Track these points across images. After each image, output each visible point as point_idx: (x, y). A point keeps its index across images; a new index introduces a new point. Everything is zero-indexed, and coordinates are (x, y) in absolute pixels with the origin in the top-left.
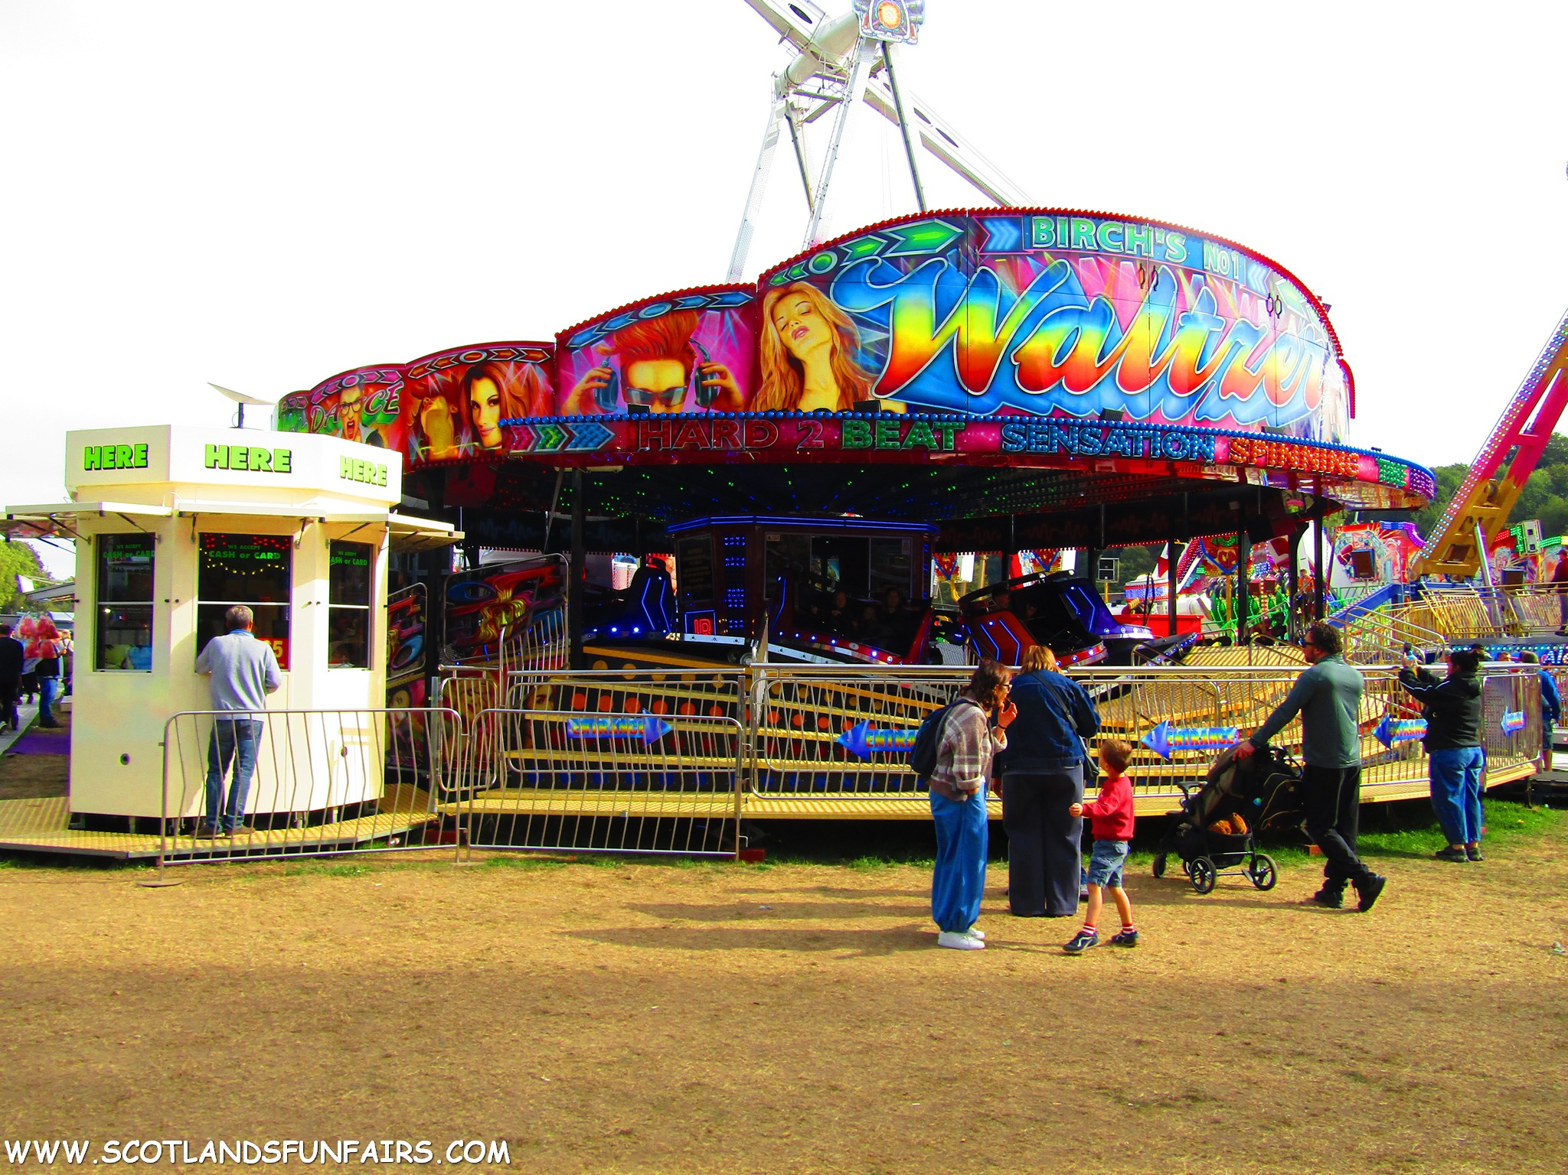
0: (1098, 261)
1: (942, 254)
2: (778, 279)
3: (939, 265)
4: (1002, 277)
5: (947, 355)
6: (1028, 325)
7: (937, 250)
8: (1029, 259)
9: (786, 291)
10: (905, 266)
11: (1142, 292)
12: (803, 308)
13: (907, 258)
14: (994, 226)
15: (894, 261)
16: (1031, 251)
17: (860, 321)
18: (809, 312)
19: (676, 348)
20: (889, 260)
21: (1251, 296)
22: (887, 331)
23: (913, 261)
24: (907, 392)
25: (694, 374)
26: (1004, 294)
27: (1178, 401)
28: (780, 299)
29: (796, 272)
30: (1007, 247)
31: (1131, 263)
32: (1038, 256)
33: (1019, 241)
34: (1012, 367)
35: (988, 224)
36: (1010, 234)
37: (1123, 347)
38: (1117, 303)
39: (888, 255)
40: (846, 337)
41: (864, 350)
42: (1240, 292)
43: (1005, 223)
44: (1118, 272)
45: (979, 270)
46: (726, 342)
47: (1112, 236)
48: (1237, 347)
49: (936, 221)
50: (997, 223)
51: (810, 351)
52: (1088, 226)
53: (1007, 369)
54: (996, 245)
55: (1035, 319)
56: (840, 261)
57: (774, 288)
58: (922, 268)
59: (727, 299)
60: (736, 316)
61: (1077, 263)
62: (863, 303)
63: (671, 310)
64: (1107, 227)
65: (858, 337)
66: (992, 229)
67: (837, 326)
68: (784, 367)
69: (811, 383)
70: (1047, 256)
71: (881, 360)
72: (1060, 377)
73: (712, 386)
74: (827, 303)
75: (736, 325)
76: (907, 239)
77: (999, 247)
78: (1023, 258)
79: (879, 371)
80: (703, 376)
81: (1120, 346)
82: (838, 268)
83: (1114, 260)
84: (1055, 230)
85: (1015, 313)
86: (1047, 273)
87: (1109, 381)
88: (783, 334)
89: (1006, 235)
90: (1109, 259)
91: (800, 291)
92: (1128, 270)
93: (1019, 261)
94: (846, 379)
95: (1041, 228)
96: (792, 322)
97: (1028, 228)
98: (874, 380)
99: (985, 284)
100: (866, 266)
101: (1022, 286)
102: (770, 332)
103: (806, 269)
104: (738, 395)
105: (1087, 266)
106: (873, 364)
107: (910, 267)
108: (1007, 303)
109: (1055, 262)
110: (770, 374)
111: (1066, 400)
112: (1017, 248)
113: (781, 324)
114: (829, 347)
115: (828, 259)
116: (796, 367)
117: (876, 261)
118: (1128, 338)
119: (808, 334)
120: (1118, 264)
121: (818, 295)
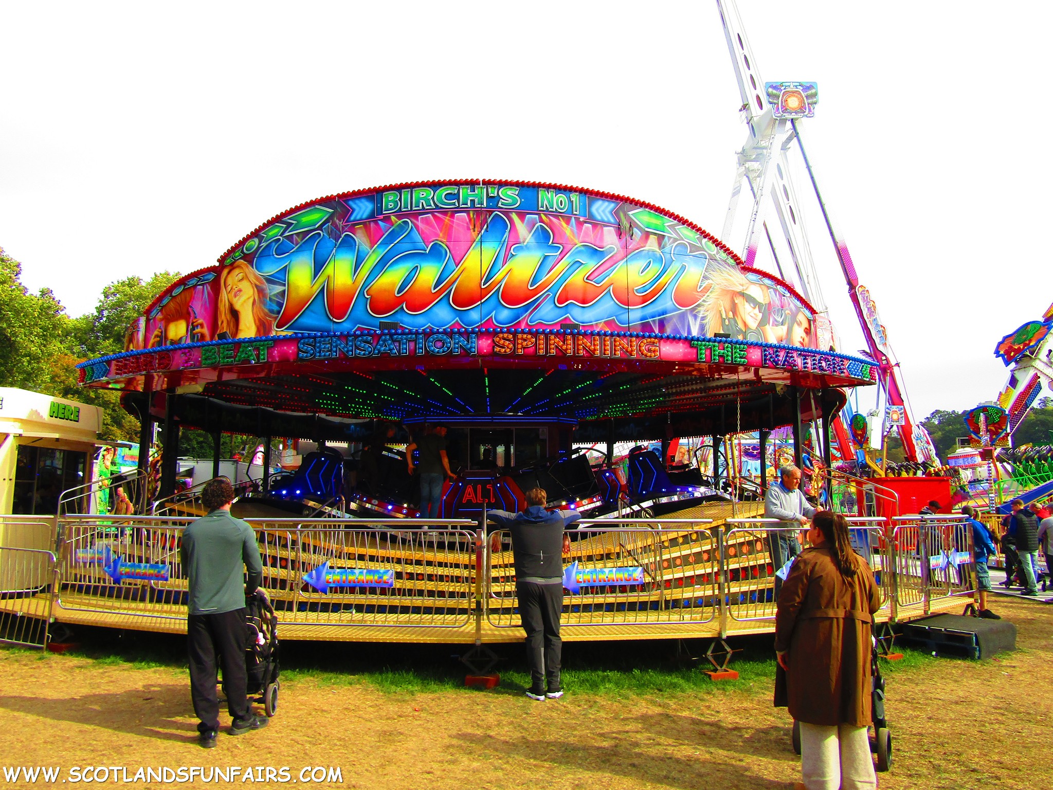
0: (434, 216)
1: (320, 228)
2: (229, 261)
3: (317, 236)
4: (361, 239)
5: (320, 297)
6: (378, 268)
7: (317, 226)
8: (380, 222)
9: (232, 267)
10: (296, 240)
11: (474, 234)
12: (240, 276)
13: (298, 234)
14: (355, 204)
15: (290, 238)
16: (381, 217)
17: (270, 281)
18: (242, 279)
19: (184, 313)
20: (287, 237)
21: (595, 226)
22: (284, 285)
23: (301, 236)
24: (295, 325)
25: (191, 327)
26: (361, 249)
27: (510, 310)
28: (229, 273)
29: (237, 254)
30: (364, 216)
31: (465, 214)
32: (387, 219)
33: (373, 212)
34: (365, 300)
35: (351, 203)
36: (367, 207)
37: (456, 276)
38: (451, 245)
39: (287, 234)
40: (261, 291)
41: (270, 299)
42: (580, 224)
43: (363, 200)
44: (453, 222)
45: (343, 236)
46: (204, 306)
47: (447, 197)
48: (577, 265)
49: (317, 206)
50: (357, 201)
51: (242, 304)
52: (428, 193)
53: (362, 300)
54: (356, 217)
55: (383, 264)
56: (260, 243)
57: (226, 266)
58: (308, 238)
59: (206, 278)
60: (209, 288)
61: (417, 220)
62: (271, 269)
63: (184, 289)
64: (442, 192)
65: (268, 291)
66: (354, 206)
67: (256, 286)
68: (229, 316)
69: (242, 326)
70: (393, 218)
71: (280, 305)
72: (402, 303)
73: (197, 333)
74: (251, 271)
75: (209, 293)
76: (298, 222)
77: (358, 218)
78: (376, 223)
79: (279, 312)
80: (193, 329)
81: (454, 275)
82: (259, 248)
83: (449, 214)
84: (400, 199)
85: (368, 261)
86: (393, 230)
87: (445, 301)
88: (229, 295)
89: (363, 208)
90: (445, 213)
91: (239, 267)
92: (463, 219)
93: (372, 225)
94: (260, 320)
95: (389, 200)
96: (234, 287)
97: (380, 201)
98: (276, 318)
99: (348, 244)
100: (274, 244)
101: (373, 243)
102: (224, 296)
103: (242, 252)
104: (208, 338)
105: (427, 222)
106: (276, 308)
107: (299, 240)
108: (361, 254)
109: (400, 222)
110: (222, 322)
111: (406, 319)
112: (372, 216)
113: (229, 288)
114: (251, 300)
115: (253, 243)
116: (235, 314)
117: (279, 239)
118: (462, 269)
119: (242, 293)
120: (452, 216)
121: (247, 267)
